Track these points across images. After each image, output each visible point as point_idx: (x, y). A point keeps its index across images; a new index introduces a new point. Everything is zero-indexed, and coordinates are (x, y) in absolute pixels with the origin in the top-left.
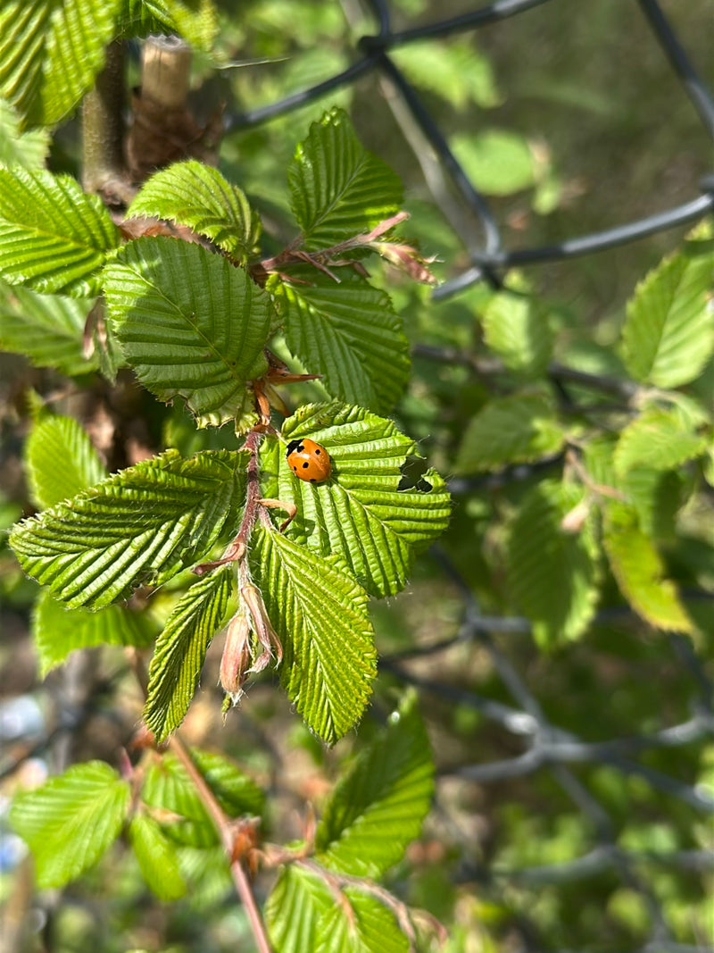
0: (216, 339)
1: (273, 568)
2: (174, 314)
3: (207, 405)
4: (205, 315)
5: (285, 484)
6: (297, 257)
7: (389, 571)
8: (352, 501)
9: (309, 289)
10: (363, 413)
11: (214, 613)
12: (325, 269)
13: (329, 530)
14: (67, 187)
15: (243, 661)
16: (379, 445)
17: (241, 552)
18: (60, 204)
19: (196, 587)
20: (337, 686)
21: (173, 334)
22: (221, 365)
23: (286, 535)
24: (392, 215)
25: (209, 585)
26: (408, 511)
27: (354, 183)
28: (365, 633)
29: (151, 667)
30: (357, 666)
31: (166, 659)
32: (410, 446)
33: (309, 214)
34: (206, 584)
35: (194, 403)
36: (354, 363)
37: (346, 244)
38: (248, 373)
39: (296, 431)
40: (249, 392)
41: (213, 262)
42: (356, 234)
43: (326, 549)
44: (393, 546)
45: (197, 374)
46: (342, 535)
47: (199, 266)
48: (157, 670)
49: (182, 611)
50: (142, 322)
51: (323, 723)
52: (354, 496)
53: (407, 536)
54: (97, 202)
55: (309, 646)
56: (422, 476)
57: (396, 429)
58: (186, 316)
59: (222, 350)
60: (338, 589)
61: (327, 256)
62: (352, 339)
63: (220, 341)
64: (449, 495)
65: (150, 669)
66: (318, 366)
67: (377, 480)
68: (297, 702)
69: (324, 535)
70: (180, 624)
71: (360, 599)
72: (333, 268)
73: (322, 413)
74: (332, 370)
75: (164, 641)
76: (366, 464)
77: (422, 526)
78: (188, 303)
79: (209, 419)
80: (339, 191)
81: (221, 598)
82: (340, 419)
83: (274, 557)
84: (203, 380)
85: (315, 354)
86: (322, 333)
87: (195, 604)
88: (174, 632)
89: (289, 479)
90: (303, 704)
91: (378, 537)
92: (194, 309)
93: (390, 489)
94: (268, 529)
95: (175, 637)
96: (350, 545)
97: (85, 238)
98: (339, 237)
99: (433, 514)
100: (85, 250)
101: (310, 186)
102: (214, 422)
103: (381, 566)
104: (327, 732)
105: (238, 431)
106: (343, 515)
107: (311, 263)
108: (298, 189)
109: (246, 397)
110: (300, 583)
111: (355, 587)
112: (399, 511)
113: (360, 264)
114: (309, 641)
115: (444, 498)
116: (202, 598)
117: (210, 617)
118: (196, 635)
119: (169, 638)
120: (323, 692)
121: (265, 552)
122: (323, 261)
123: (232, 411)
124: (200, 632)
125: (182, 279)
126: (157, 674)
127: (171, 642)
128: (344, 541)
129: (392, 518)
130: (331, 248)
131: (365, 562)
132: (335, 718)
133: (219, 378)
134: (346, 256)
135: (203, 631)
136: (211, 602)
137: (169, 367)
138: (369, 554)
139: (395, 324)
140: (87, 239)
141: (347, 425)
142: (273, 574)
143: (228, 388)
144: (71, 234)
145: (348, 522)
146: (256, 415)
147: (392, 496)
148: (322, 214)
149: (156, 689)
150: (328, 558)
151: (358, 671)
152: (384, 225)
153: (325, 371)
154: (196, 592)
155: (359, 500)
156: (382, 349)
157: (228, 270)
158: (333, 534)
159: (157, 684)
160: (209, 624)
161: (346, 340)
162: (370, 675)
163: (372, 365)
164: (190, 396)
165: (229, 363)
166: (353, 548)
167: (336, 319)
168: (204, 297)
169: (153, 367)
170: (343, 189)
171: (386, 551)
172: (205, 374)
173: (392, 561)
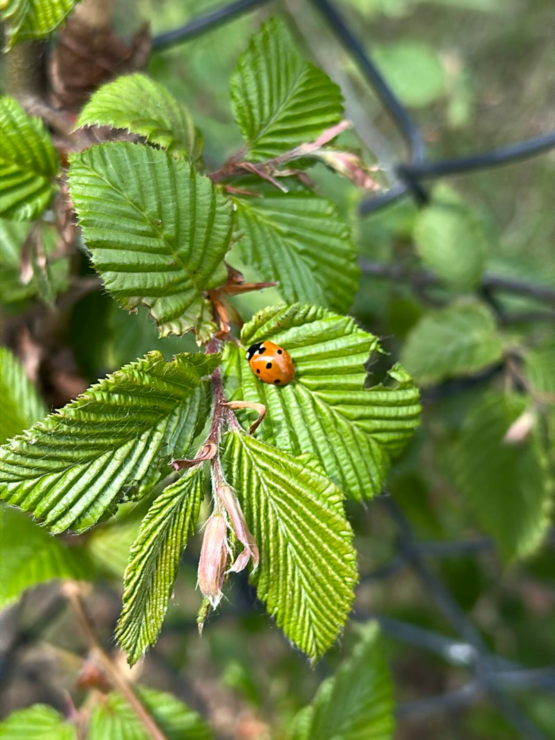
0: (181, 247)
1: (245, 471)
2: (142, 220)
3: (169, 313)
4: (171, 223)
5: (249, 389)
6: (242, 169)
7: (363, 472)
8: (318, 402)
9: (256, 200)
10: (322, 312)
11: (188, 518)
12: (271, 179)
13: (298, 433)
14: (10, 109)
15: (222, 561)
16: (340, 343)
17: (213, 453)
18: (4, 125)
19: (171, 489)
20: (317, 593)
21: (141, 241)
22: (183, 274)
23: (255, 437)
24: (334, 123)
25: (183, 487)
26: (377, 411)
27: (296, 93)
28: (343, 533)
29: (125, 575)
30: (338, 570)
31: (141, 567)
32: (372, 342)
33: (253, 125)
34: (180, 485)
35: (157, 312)
36: (305, 271)
37: (292, 154)
38: (207, 283)
39: (256, 336)
40: (206, 301)
41: (180, 170)
42: (299, 144)
43: (296, 450)
44: (364, 447)
45: (162, 282)
46: (311, 436)
47: (167, 173)
48: (131, 579)
49: (156, 514)
50: (111, 229)
51: (305, 634)
52: (320, 398)
53: (378, 436)
54: (39, 125)
55: (286, 551)
56: (388, 372)
57: (356, 326)
58: (153, 223)
59: (185, 259)
60: (313, 487)
61: (273, 167)
62: (300, 247)
63: (184, 249)
64: (418, 390)
65: (124, 578)
66: (271, 273)
67: (342, 380)
68: (276, 615)
69: (294, 437)
70: (154, 529)
71: (335, 498)
72: (279, 178)
73: (280, 315)
74: (285, 277)
75: (138, 547)
76: (329, 364)
77: (393, 425)
78: (156, 210)
79: (171, 328)
80: (282, 101)
81: (194, 502)
82: (299, 319)
83: (245, 459)
84: (167, 289)
85: (266, 262)
86: (271, 241)
87: (169, 507)
88: (148, 538)
89: (252, 384)
90: (283, 614)
91: (349, 438)
92: (160, 217)
93: (356, 388)
94: (237, 432)
95: (149, 542)
96: (321, 447)
97: (26, 160)
98: (284, 147)
99: (403, 411)
100: (27, 172)
101: (253, 97)
102: (176, 331)
103: (354, 468)
104: (309, 645)
105: (199, 340)
106: (311, 417)
107: (257, 174)
108: (242, 101)
109: (203, 306)
110: (274, 484)
111: (330, 484)
112: (368, 411)
113: (305, 174)
114: (286, 546)
115: (412, 393)
116: (176, 500)
117: (184, 522)
118: (169, 543)
119: (143, 544)
120: (303, 601)
121: (236, 455)
122: (269, 172)
123: (192, 320)
124: (174, 539)
125: (150, 186)
126: (132, 583)
127: (145, 548)
128: (314, 443)
129: (361, 418)
130: (277, 159)
131: (337, 463)
132: (316, 630)
133: (181, 287)
134: (291, 165)
135: (176, 537)
136: (184, 505)
137: (136, 274)
138: (342, 456)
139: (342, 231)
140: (29, 161)
141: (306, 326)
142: (245, 477)
143: (188, 296)
144: (14, 156)
145: (317, 424)
146: (215, 325)
147: (360, 396)
148: (266, 125)
149: (131, 600)
150: (301, 457)
151: (339, 574)
152: (329, 134)
153: (278, 278)
154: (170, 493)
155: (325, 401)
156: (332, 258)
157: (194, 178)
158: (302, 435)
159: (132, 594)
160: (183, 530)
161: (296, 249)
162: (351, 577)
163: (324, 274)
164: (153, 305)
165: (190, 272)
166: (324, 450)
167: (284, 229)
168: (171, 204)
169: (120, 274)
170: (285, 100)
171: (357, 452)
172: (170, 283)
173: (365, 462)
